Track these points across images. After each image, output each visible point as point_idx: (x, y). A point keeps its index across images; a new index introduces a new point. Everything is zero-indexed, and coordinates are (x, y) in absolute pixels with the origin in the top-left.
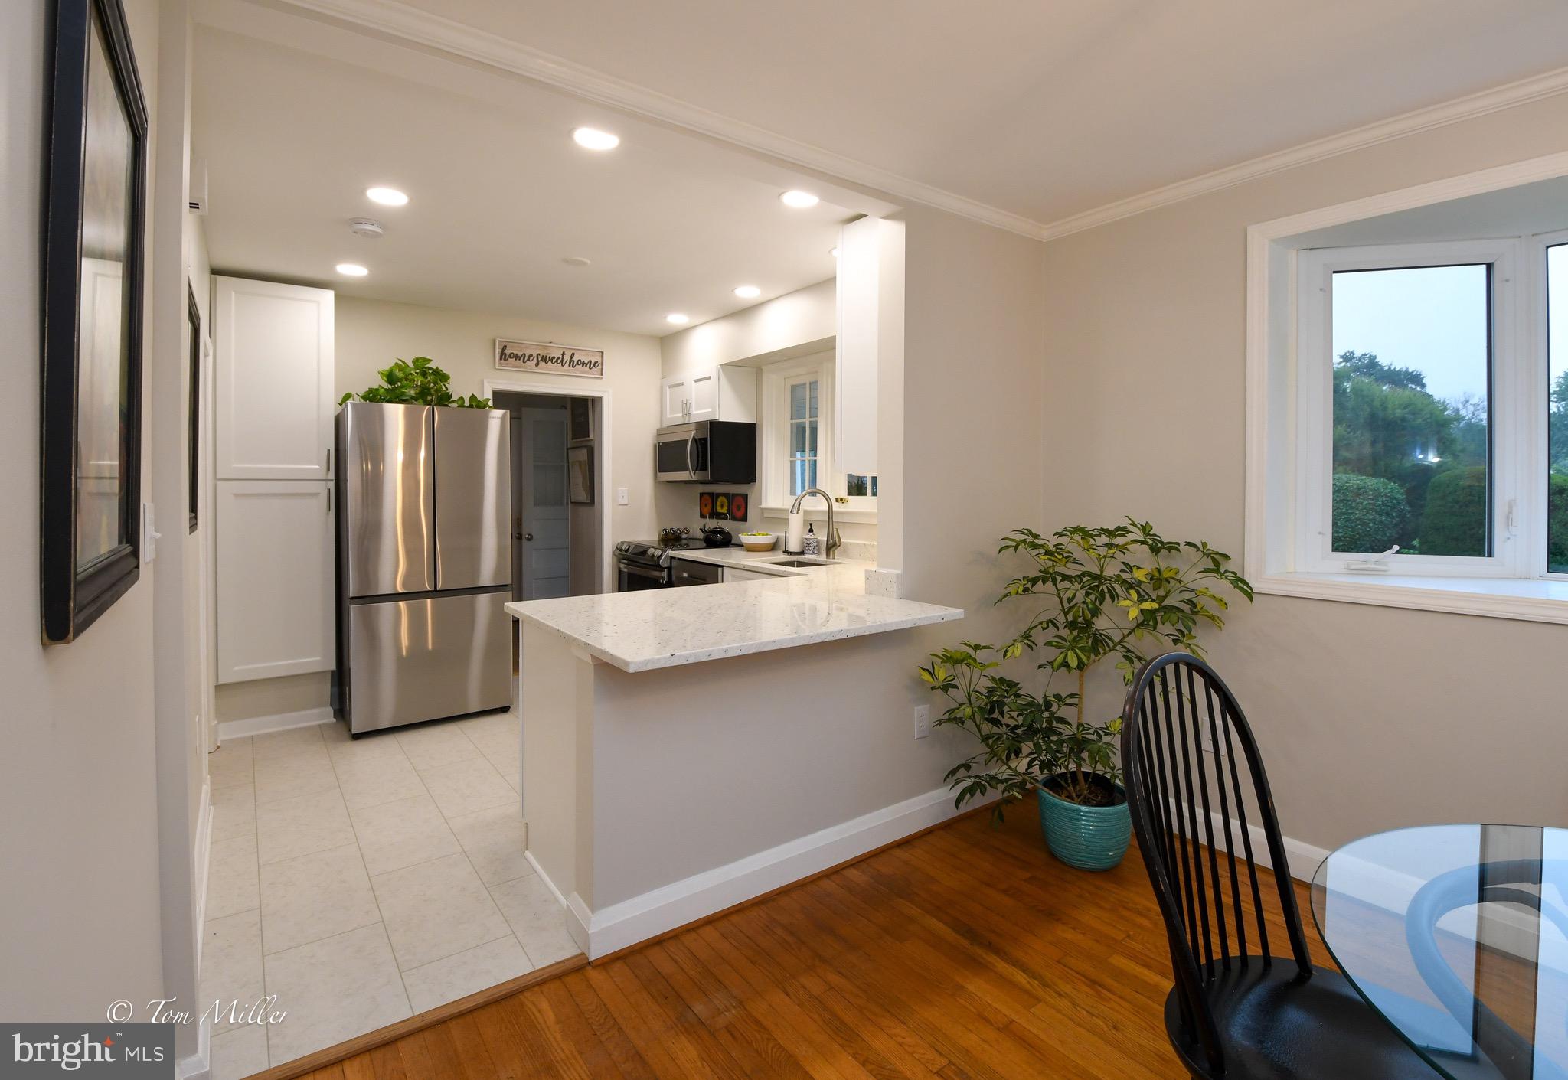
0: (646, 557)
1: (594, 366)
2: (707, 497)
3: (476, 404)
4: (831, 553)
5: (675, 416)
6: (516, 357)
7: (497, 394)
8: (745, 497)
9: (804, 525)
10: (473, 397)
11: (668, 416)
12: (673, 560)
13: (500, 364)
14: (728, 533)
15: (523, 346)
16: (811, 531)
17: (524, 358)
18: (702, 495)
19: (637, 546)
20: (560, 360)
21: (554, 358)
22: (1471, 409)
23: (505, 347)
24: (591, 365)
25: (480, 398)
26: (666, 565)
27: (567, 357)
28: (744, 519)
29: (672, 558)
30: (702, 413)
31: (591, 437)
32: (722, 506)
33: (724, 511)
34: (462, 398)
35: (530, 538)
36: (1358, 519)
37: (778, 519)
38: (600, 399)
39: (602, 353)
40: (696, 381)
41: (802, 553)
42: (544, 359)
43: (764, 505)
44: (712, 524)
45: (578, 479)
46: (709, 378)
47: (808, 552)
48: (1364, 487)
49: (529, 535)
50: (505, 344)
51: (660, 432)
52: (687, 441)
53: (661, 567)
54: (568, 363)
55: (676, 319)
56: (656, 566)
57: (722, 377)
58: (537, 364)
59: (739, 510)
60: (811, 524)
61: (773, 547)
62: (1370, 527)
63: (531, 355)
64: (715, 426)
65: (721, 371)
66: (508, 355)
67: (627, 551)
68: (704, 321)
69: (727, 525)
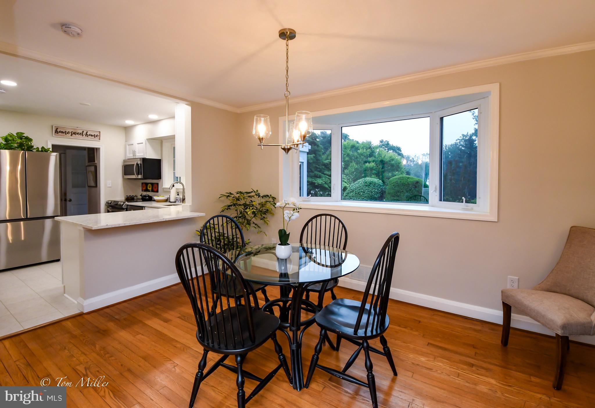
0: (118, 205)
1: (97, 136)
2: (144, 184)
3: (44, 150)
4: (184, 202)
5: (130, 156)
6: (62, 132)
7: (53, 146)
8: (158, 184)
9: (176, 193)
10: (43, 148)
11: (128, 155)
12: (128, 206)
13: (55, 135)
14: (151, 196)
15: (65, 128)
16: (178, 195)
17: (65, 133)
18: (142, 183)
19: (114, 201)
20: (82, 134)
21: (79, 133)
22: (417, 158)
23: (57, 129)
24: (95, 136)
25: (46, 148)
26: (125, 208)
27: (85, 133)
28: (157, 191)
29: (127, 205)
30: (140, 155)
31: (96, 162)
32: (150, 187)
33: (150, 189)
34: (38, 148)
35: (70, 200)
36: (370, 191)
37: (168, 191)
38: (99, 148)
39: (100, 132)
40: (138, 144)
41: (175, 202)
42: (75, 133)
43: (164, 187)
44: (145, 193)
45: (91, 177)
46: (142, 143)
47: (177, 202)
48: (372, 182)
49: (70, 199)
50: (57, 127)
51: (124, 161)
52: (134, 165)
53: (123, 208)
54: (85, 135)
55: (129, 122)
56: (121, 208)
57: (147, 142)
58: (71, 135)
59: (155, 189)
60: (178, 193)
61: (166, 200)
62: (373, 193)
63: (69, 132)
64: (144, 160)
65: (147, 141)
66: (58, 132)
67: (110, 203)
68: (140, 123)
69: (150, 194)
